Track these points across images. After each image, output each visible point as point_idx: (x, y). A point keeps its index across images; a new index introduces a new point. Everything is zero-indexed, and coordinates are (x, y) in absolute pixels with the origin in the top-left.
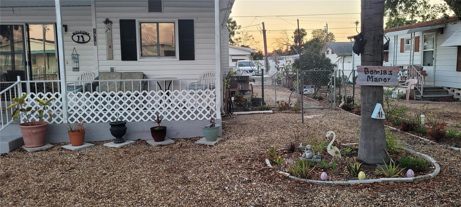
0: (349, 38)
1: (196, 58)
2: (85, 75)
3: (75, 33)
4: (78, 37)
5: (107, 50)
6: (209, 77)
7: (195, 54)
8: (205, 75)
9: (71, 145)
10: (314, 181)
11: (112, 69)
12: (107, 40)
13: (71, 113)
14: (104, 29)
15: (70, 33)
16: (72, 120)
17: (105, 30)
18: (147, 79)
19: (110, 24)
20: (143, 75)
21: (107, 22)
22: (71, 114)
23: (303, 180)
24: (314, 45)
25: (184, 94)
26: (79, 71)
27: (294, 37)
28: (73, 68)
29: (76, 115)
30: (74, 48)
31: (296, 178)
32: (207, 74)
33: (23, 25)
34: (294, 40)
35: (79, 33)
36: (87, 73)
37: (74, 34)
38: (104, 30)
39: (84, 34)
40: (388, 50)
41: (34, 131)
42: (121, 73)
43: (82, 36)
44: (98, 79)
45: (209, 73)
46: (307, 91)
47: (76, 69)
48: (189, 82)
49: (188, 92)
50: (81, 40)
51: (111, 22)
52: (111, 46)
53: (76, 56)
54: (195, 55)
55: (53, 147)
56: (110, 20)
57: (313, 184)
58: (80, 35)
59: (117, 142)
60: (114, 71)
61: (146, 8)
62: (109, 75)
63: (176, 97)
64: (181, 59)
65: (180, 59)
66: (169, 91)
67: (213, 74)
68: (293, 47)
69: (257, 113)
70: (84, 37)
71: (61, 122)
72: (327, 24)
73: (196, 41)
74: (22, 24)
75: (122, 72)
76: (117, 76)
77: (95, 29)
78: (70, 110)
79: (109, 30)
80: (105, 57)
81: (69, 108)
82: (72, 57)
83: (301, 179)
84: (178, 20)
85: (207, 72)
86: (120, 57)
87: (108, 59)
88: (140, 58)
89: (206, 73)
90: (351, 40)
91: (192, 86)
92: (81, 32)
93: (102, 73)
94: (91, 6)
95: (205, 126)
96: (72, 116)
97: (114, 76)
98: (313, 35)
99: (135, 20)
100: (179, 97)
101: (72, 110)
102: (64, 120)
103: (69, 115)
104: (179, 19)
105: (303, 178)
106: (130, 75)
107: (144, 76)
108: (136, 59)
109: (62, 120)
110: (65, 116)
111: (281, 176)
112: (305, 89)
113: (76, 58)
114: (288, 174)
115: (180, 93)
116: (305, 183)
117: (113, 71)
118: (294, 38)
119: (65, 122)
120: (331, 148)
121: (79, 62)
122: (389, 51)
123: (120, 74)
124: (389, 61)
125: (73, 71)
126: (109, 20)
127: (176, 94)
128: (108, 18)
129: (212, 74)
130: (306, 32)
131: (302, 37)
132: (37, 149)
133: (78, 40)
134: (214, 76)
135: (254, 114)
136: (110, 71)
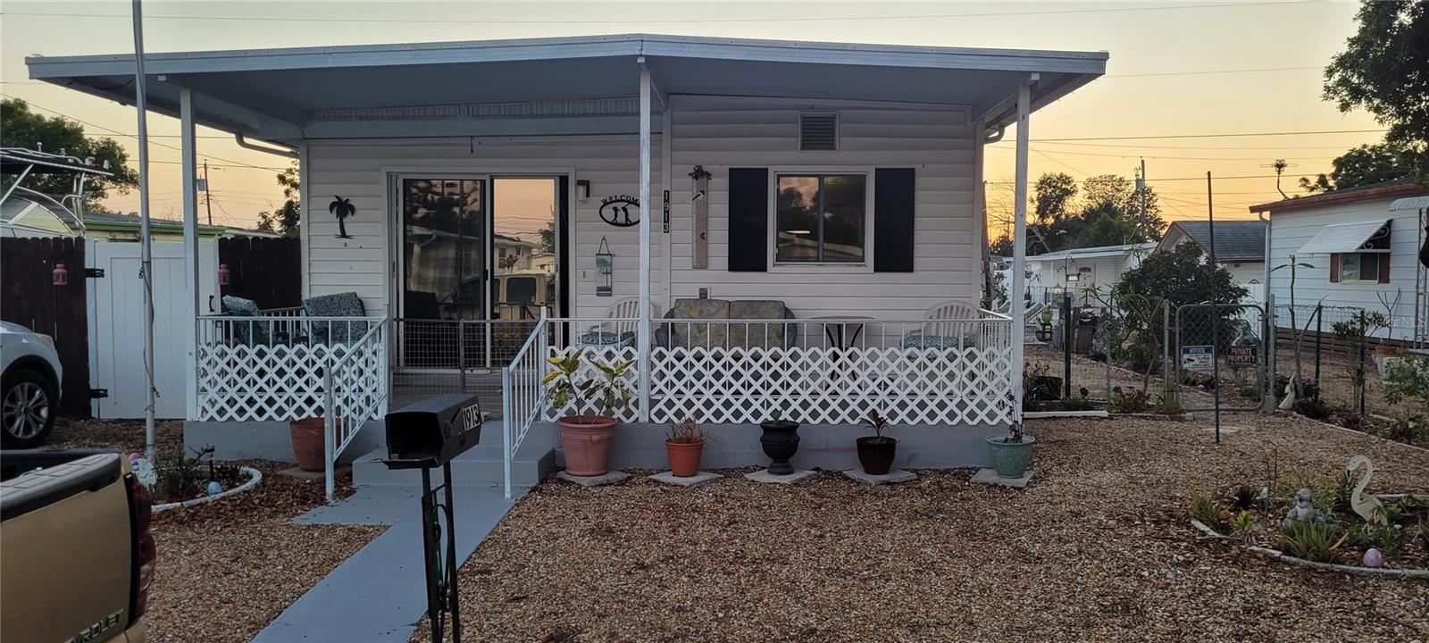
0: (1253, 209)
1: (916, 267)
2: (628, 305)
3: (608, 201)
4: (616, 209)
5: (694, 244)
6: (953, 317)
7: (915, 255)
8: (943, 310)
9: (671, 473)
10: (1353, 568)
11: (703, 293)
12: (695, 220)
13: (659, 397)
14: (690, 193)
15: (596, 201)
16: (660, 414)
17: (693, 194)
18: (794, 318)
19: (705, 179)
20: (784, 310)
21: (699, 174)
22: (659, 401)
23: (1321, 565)
24: (1100, 223)
25: (893, 357)
26: (610, 295)
27: (1035, 199)
28: (597, 287)
29: (670, 404)
30: (604, 239)
31: (1303, 562)
32: (946, 308)
33: (485, 181)
34: (1036, 210)
35: (617, 201)
36: (631, 302)
37: (606, 203)
38: (689, 195)
39: (629, 202)
40: (1388, 248)
41: (595, 438)
42: (730, 303)
43: (625, 209)
44: (672, 317)
45: (952, 307)
46: (1192, 361)
47: (605, 291)
48: (904, 330)
49: (903, 355)
50: (621, 218)
51: (708, 175)
52: (704, 234)
53: (608, 258)
54: (915, 259)
55: (630, 478)
56: (705, 168)
57: (1352, 575)
58: (620, 205)
59: (779, 470)
60: (709, 298)
61: (796, 139)
62: (699, 308)
63: (873, 367)
64: (880, 267)
65: (877, 269)
66: (855, 349)
67: (966, 310)
68: (1035, 230)
69: (1067, 417)
70: (629, 211)
71: (633, 419)
72: (1143, 161)
73: (919, 223)
74: (482, 178)
75: (731, 299)
76: (718, 311)
77: (668, 192)
78: (656, 389)
79: (702, 196)
80: (689, 262)
81: (653, 386)
82: (597, 261)
83: (1317, 564)
84: (876, 169)
85: (948, 305)
86: (724, 262)
87: (694, 268)
88: (774, 265)
89: (946, 305)
90: (1261, 217)
91: (913, 340)
92: (623, 198)
93: (684, 302)
94: (661, 133)
95: (994, 439)
96: (661, 405)
97: (713, 310)
98: (1086, 192)
99: (767, 169)
100: (879, 366)
101: (660, 392)
102: (641, 414)
103: (653, 403)
104: (878, 167)
105: (1321, 561)
106: (752, 307)
107: (787, 313)
108: (764, 269)
109: (637, 414)
110: (644, 404)
111: (1261, 556)
112: (1186, 356)
113: (605, 263)
114: (1277, 553)
115: (883, 356)
116: (1328, 571)
117: (706, 297)
118: (1037, 203)
119: (644, 419)
120: (1361, 499)
121: (614, 272)
122: (1393, 250)
123: (727, 304)
124: (1391, 281)
125: (598, 295)
126: (704, 170)
127: (873, 357)
128: (701, 164)
129: (963, 310)
130: (1075, 186)
131: (1060, 199)
132: (601, 479)
133: (615, 219)
134: (967, 314)
135: (1059, 418)
136: (698, 297)
